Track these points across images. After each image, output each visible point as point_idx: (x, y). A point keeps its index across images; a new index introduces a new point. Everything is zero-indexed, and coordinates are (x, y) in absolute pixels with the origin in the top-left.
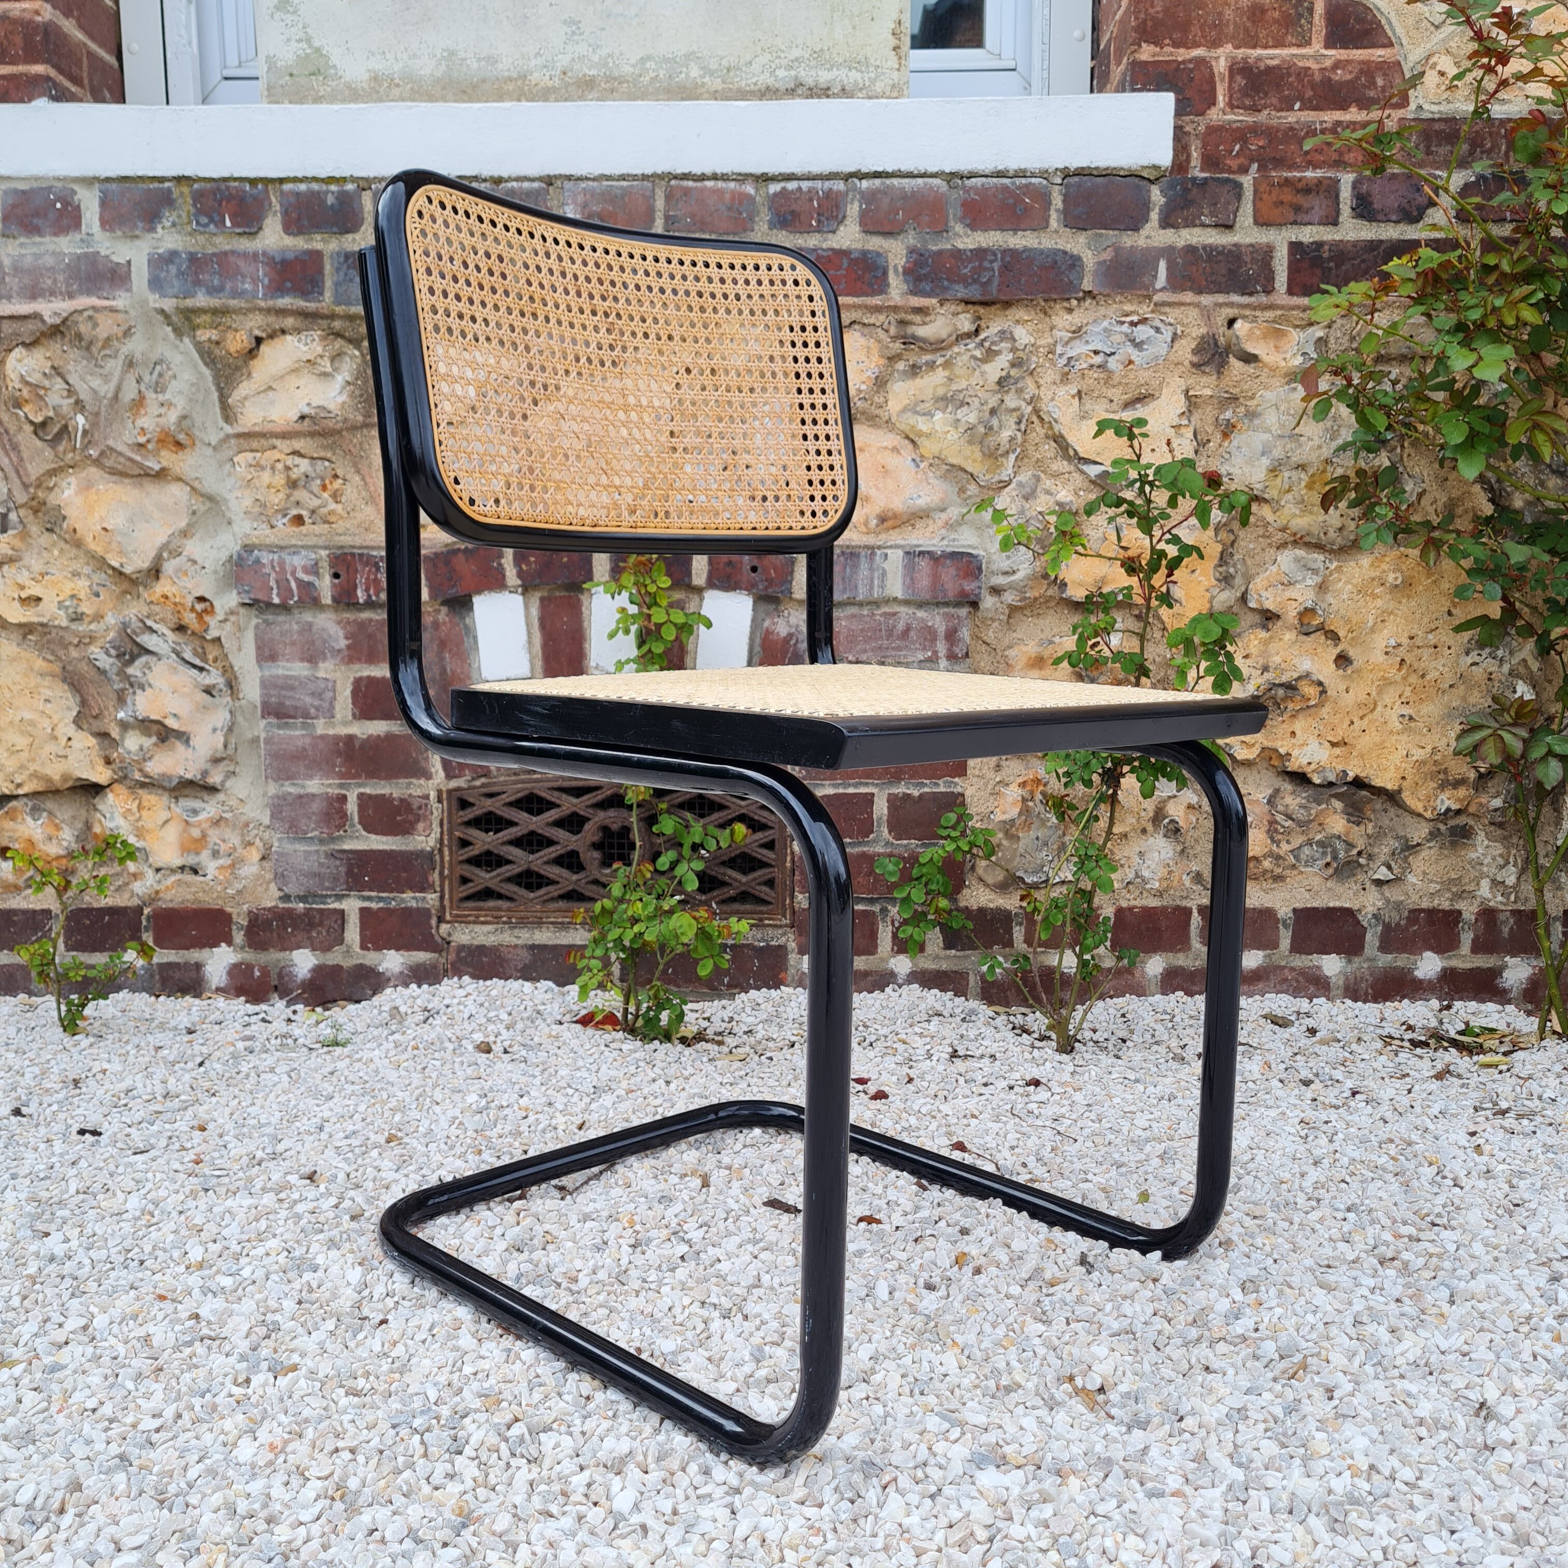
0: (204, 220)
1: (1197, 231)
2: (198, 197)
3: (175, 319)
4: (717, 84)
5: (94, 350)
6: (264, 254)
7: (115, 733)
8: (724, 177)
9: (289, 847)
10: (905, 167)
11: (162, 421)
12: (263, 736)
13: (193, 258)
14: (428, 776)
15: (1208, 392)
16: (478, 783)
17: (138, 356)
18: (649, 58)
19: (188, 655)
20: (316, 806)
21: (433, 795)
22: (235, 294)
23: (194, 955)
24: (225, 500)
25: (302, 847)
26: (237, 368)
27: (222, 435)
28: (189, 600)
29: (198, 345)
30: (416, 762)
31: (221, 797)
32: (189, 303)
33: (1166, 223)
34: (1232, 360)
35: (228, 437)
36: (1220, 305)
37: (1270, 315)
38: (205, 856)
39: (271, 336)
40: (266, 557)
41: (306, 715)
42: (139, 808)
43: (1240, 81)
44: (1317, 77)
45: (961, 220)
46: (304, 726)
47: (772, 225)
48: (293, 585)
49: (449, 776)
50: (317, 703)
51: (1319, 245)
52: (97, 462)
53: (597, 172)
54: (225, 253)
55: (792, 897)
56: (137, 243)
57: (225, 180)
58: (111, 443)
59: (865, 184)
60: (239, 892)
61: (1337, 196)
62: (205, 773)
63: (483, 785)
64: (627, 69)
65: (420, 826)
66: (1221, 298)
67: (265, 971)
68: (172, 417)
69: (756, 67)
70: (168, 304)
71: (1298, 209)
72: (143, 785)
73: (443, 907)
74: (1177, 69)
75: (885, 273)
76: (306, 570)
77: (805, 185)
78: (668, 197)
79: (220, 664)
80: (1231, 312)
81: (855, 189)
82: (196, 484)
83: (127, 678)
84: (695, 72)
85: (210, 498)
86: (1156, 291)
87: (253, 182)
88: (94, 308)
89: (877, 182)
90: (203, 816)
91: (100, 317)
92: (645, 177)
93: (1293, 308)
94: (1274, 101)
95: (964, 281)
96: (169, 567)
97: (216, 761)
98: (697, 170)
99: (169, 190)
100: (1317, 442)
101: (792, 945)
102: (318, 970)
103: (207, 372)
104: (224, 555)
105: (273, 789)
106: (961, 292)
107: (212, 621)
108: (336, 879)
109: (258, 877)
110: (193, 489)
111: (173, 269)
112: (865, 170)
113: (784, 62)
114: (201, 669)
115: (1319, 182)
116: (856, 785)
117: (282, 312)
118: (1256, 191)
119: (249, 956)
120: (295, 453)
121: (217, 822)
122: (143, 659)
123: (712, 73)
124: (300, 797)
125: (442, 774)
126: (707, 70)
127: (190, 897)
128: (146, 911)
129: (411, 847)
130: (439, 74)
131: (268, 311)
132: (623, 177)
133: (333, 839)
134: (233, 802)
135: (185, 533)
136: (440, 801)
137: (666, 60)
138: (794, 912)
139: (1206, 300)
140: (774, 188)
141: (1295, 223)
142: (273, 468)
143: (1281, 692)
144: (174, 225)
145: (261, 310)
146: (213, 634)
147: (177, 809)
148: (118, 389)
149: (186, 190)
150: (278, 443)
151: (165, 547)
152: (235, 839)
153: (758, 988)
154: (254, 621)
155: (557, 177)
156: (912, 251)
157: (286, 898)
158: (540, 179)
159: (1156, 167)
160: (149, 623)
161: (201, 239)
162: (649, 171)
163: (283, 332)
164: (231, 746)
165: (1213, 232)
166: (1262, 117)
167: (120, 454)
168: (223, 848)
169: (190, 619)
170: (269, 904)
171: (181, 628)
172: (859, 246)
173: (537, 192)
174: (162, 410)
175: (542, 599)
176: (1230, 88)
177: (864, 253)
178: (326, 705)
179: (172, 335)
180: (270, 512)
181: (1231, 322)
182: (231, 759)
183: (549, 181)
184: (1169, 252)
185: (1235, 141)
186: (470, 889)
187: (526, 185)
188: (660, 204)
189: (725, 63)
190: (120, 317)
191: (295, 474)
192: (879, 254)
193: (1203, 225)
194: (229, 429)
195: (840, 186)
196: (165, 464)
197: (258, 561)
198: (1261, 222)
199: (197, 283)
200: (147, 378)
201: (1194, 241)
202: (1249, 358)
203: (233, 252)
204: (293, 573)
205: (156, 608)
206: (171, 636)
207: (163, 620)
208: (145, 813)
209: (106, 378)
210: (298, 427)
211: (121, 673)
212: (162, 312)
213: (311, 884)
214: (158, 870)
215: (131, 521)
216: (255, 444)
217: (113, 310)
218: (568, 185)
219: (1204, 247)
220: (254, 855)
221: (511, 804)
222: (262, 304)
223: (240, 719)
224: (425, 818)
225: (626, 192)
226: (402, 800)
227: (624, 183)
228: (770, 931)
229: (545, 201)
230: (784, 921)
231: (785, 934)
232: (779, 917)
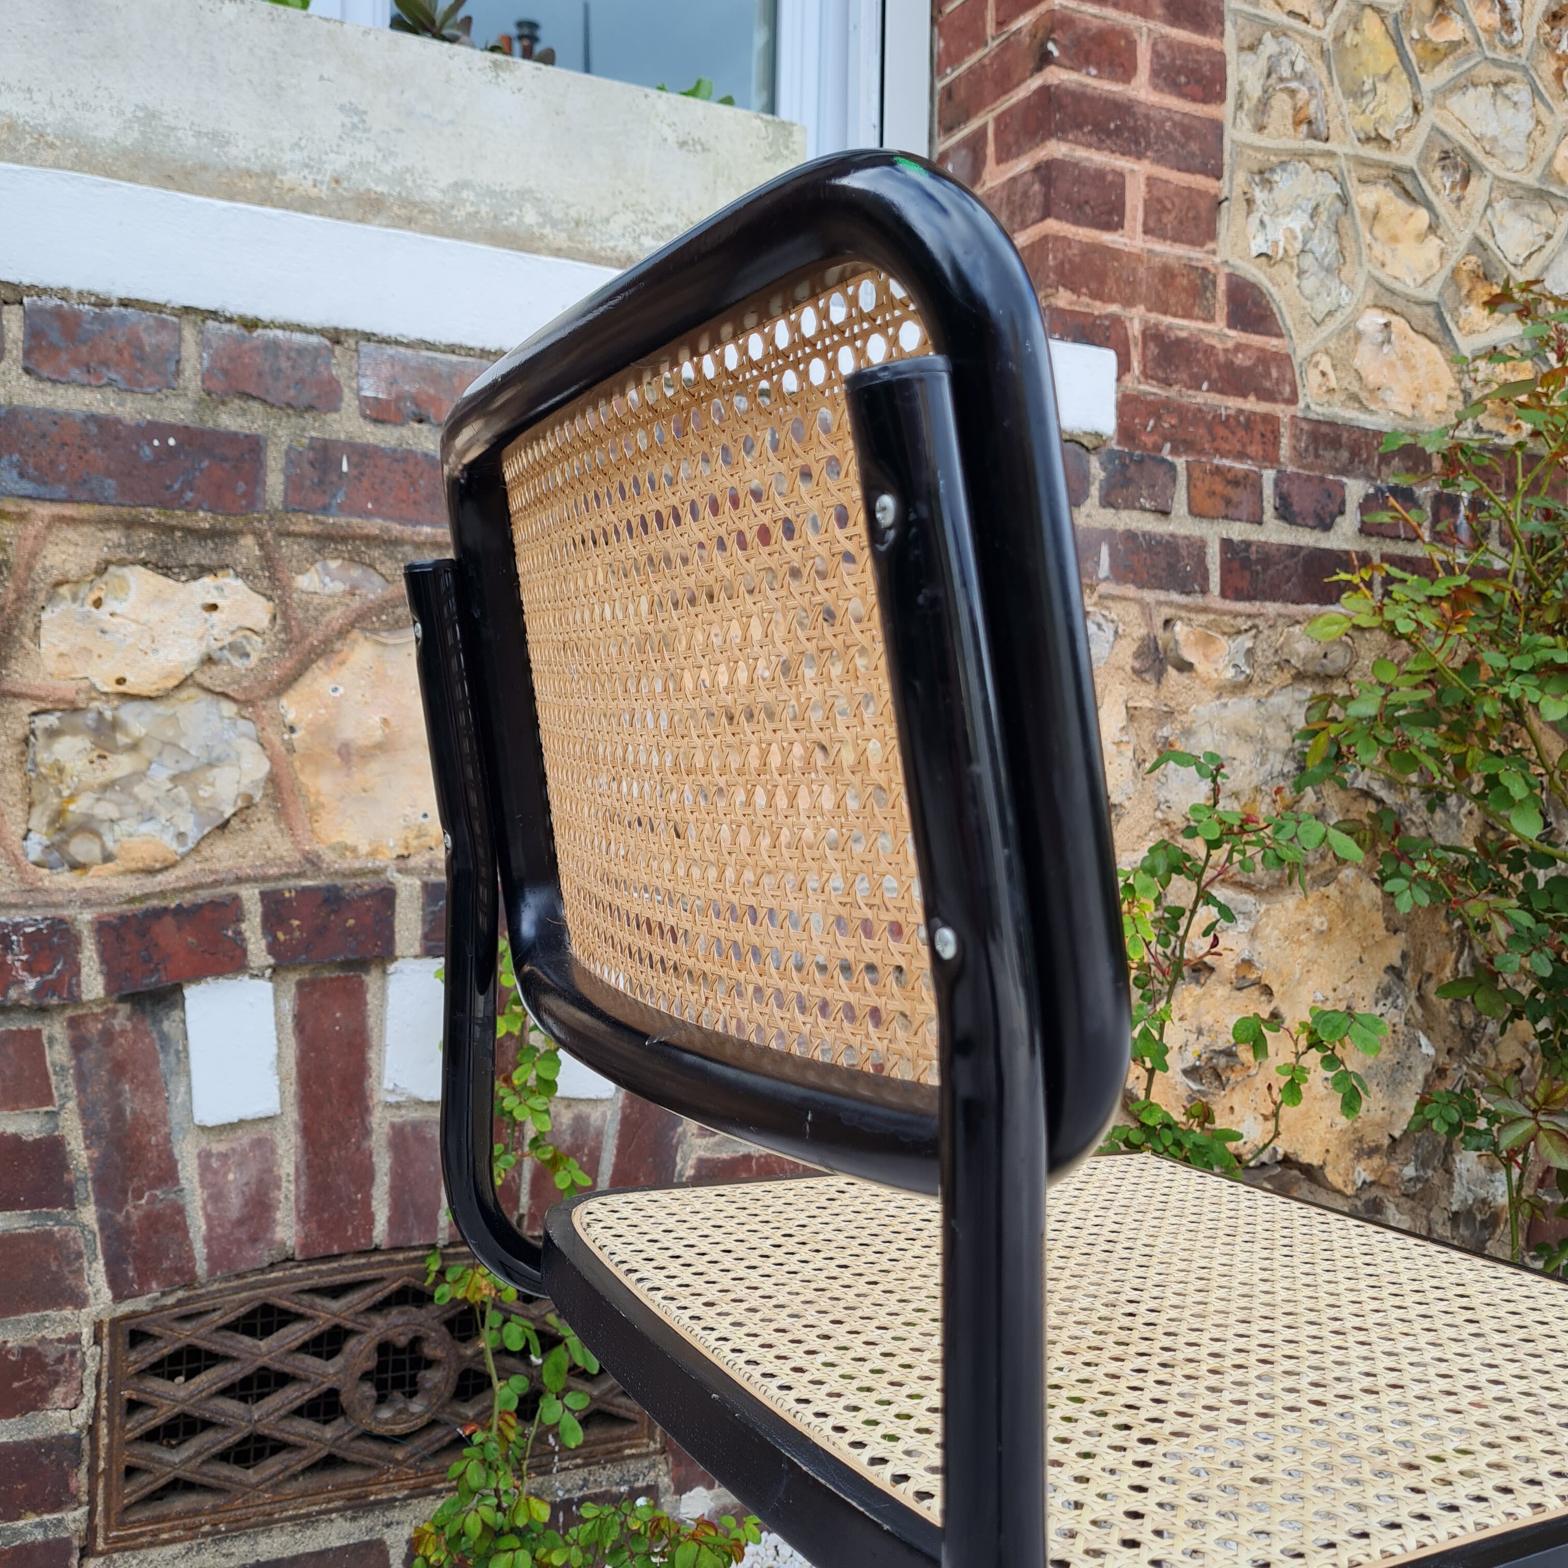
1: (1136, 514)
4: (561, 240)
14: (79, 1301)
15: (1147, 704)
16: (170, 1300)
18: (466, 185)
21: (86, 1333)
30: (57, 1278)
33: (1107, 502)
34: (1170, 669)
36: (1160, 603)
37: (1203, 618)
43: (1153, 349)
44: (1222, 358)
49: (119, 1297)
51: (1248, 544)
53: (414, 334)
61: (1261, 493)
63: (180, 1303)
64: (433, 195)
65: (58, 1393)
66: (1162, 595)
69: (615, 227)
71: (1228, 502)
73: (91, 1530)
74: (1094, 324)
80: (1166, 612)
84: (531, 217)
86: (1100, 581)
93: (1224, 613)
94: (1185, 376)
100: (1248, 767)
101: (665, 1481)
113: (652, 228)
115: (1247, 474)
118: (1190, 477)
123: (554, 223)
125: (107, 1294)
126: (546, 217)
129: (39, 1434)
130: (127, 142)
132: (452, 349)
136: (97, 1341)
137: (491, 193)
139: (1150, 596)
141: (1226, 517)
143: (1222, 1061)
155: (347, 332)
158: (321, 332)
159: (1098, 435)
165: (1149, 517)
166: (1172, 393)
173: (316, 351)
175: (300, 985)
176: (1144, 355)
181: (1167, 623)
183: (336, 337)
184: (1109, 534)
185: (1149, 415)
186: (144, 1484)
187: (298, 337)
189: (573, 213)
193: (1143, 509)
198: (1195, 512)
201: (1133, 526)
202: (1185, 667)
218: (367, 346)
219: (1144, 534)
221: (228, 1327)
224: (69, 1376)
225: (456, 370)
226: (25, 1351)
227: (454, 358)
228: (632, 1466)
229: (328, 365)
230: (653, 1446)
231: (653, 1466)
232: (645, 1441)
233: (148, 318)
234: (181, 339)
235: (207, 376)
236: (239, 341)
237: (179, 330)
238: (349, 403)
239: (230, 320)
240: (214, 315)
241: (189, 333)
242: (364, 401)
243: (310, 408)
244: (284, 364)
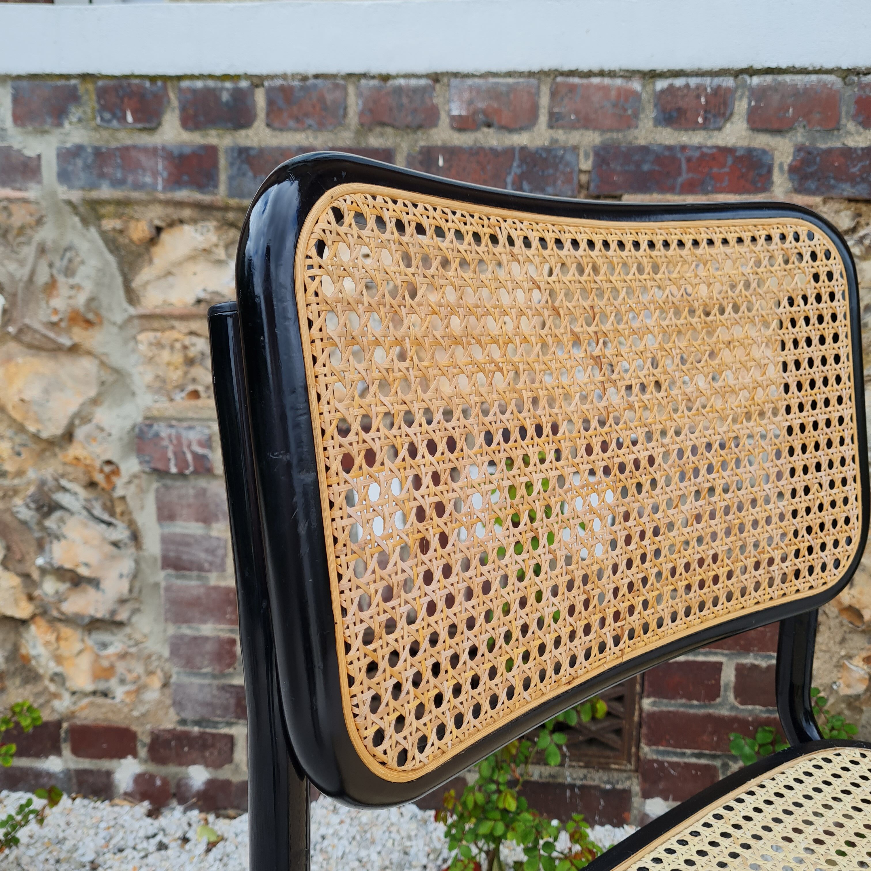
0: (107, 116)
2: (102, 93)
3: (82, 210)
5: (10, 237)
6: (164, 148)
7: (36, 575)
8: (612, 74)
9: (186, 680)
10: (799, 64)
11: (72, 302)
12: (163, 584)
13: (98, 152)
17: (49, 244)
19: (98, 511)
20: (209, 647)
22: (137, 186)
23: (105, 764)
24: (130, 375)
25: (197, 681)
26: (140, 255)
27: (126, 316)
28: (98, 464)
29: (103, 234)
31: (128, 630)
32: (95, 194)
35: (131, 318)
38: (113, 683)
39: (171, 225)
40: (164, 432)
41: (201, 568)
42: (58, 639)
45: (854, 117)
46: (199, 578)
47: (657, 122)
48: (189, 457)
50: (210, 558)
52: (17, 338)
53: (483, 69)
54: (127, 149)
55: (638, 747)
56: (47, 137)
57: (126, 77)
58: (27, 321)
59: (756, 80)
60: (143, 715)
62: (113, 613)
67: (165, 781)
68: (81, 299)
70: (75, 196)
72: (60, 620)
75: (770, 171)
76: (201, 444)
77: (693, 82)
78: (553, 94)
79: (126, 518)
81: (744, 85)
82: (104, 358)
83: (44, 529)
85: (116, 371)
87: (153, 79)
88: (9, 200)
89: (769, 79)
90: (111, 650)
91: (14, 208)
92: (531, 74)
95: (852, 180)
96: (80, 433)
97: (122, 601)
98: (584, 67)
99: (75, 87)
101: (636, 788)
102: (211, 783)
103: (111, 259)
104: (128, 424)
105: (172, 630)
106: (848, 190)
107: (119, 482)
108: (226, 709)
109: (159, 702)
110: (103, 364)
111: (79, 163)
112: (757, 66)
114: (109, 524)
116: (706, 654)
117: (180, 204)
119: (152, 768)
120: (192, 333)
121: (123, 656)
122: (58, 514)
124: (195, 638)
127: (101, 716)
128: (65, 725)
131: (167, 203)
132: (509, 74)
133: (223, 675)
134: (137, 636)
135: (95, 402)
138: (638, 759)
140: (661, 84)
142: (172, 348)
144: (80, 120)
145: (160, 202)
146: (119, 492)
147: (90, 642)
148: (33, 273)
149: (90, 87)
150: (176, 323)
151: (77, 415)
152: (139, 669)
153: (602, 825)
154: (155, 485)
155: (443, 74)
156: (799, 149)
157: (183, 722)
158: (427, 76)
160: (64, 482)
161: (105, 134)
162: (536, 68)
163: (181, 222)
164: (136, 590)
167: (35, 331)
168: (129, 677)
169: (99, 478)
170: (170, 726)
171: (92, 485)
172: (744, 143)
173: (424, 90)
174: (73, 293)
177: (750, 151)
178: (218, 561)
179: (79, 225)
180: (169, 387)
182: (136, 599)
183: (436, 78)
187: (413, 82)
188: (544, 100)
190: (32, 207)
191: (192, 352)
192: (764, 152)
194: (132, 311)
195: (729, 82)
196: (76, 339)
197: (157, 435)
199: (102, 176)
200: (58, 263)
203: (135, 147)
204: (189, 446)
205: (69, 469)
206: (83, 493)
207: (75, 480)
208: (62, 643)
209: (22, 263)
210: (195, 310)
211: (40, 523)
212: (69, 203)
213: (204, 712)
214: (74, 693)
215: (46, 391)
216: (156, 324)
217: (25, 201)
218: (455, 82)
220: (156, 682)
222: (161, 196)
223: (143, 566)
225: (511, 88)
227: (510, 80)
228: (616, 775)
229: (431, 98)
230: (629, 767)
231: (629, 778)
232: (625, 762)
233: (329, 83)
234: (346, 94)
235: (361, 114)
236: (378, 89)
237: (345, 89)
238: (444, 120)
239: (373, 77)
240: (364, 76)
241: (351, 90)
242: (453, 118)
243: (420, 127)
244: (405, 100)
